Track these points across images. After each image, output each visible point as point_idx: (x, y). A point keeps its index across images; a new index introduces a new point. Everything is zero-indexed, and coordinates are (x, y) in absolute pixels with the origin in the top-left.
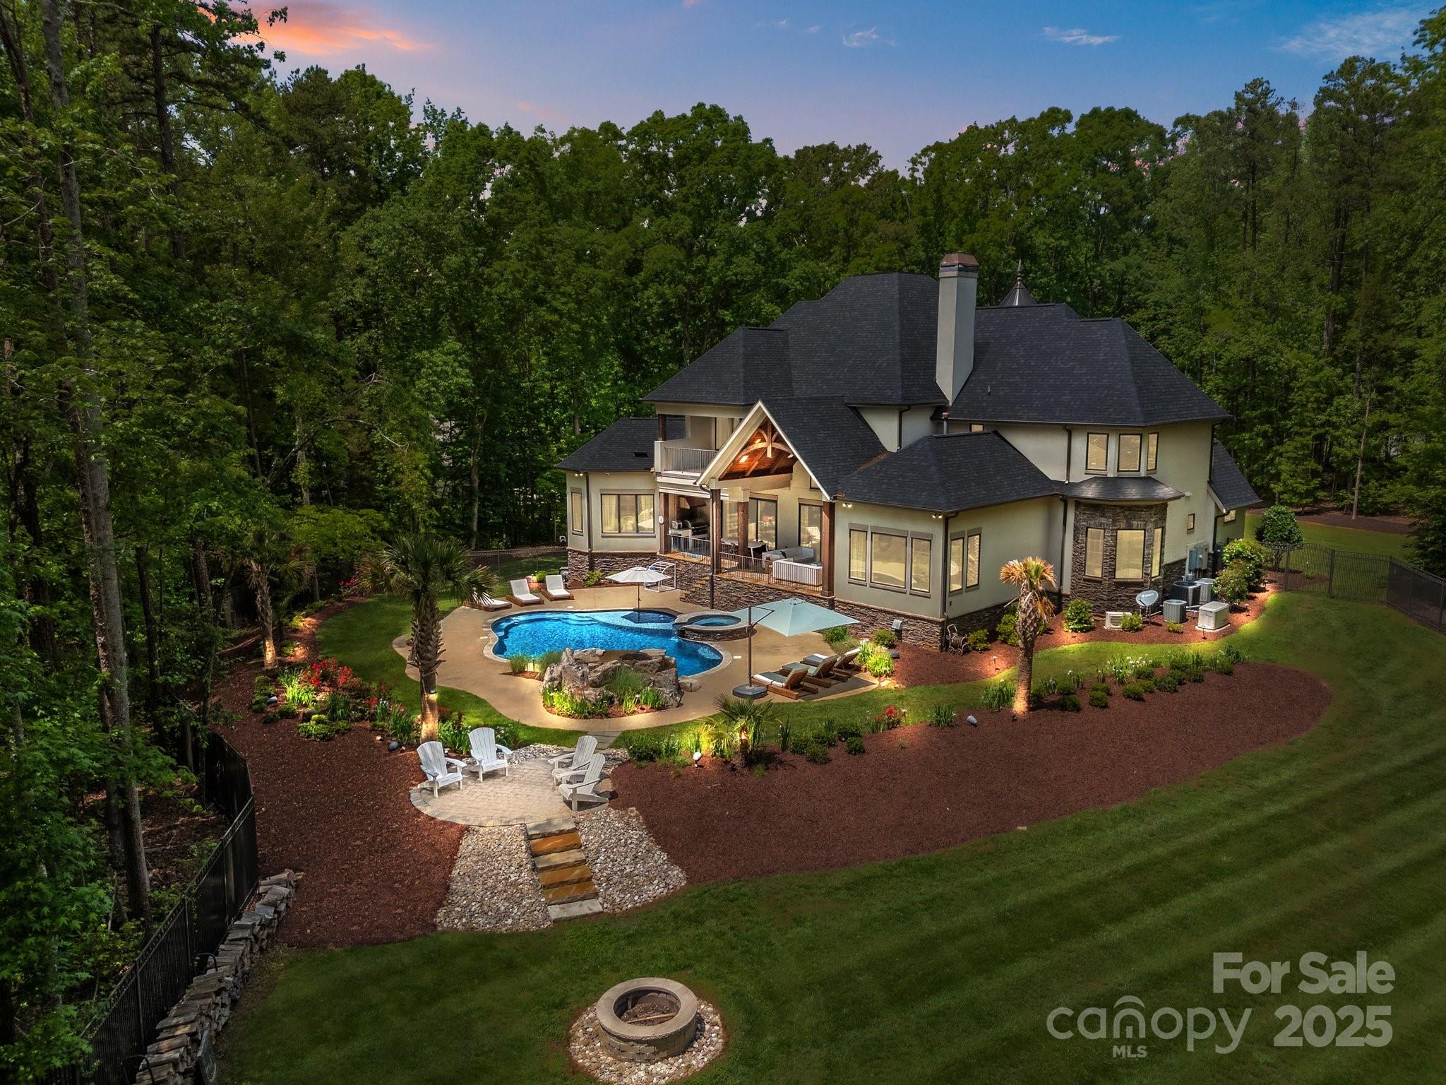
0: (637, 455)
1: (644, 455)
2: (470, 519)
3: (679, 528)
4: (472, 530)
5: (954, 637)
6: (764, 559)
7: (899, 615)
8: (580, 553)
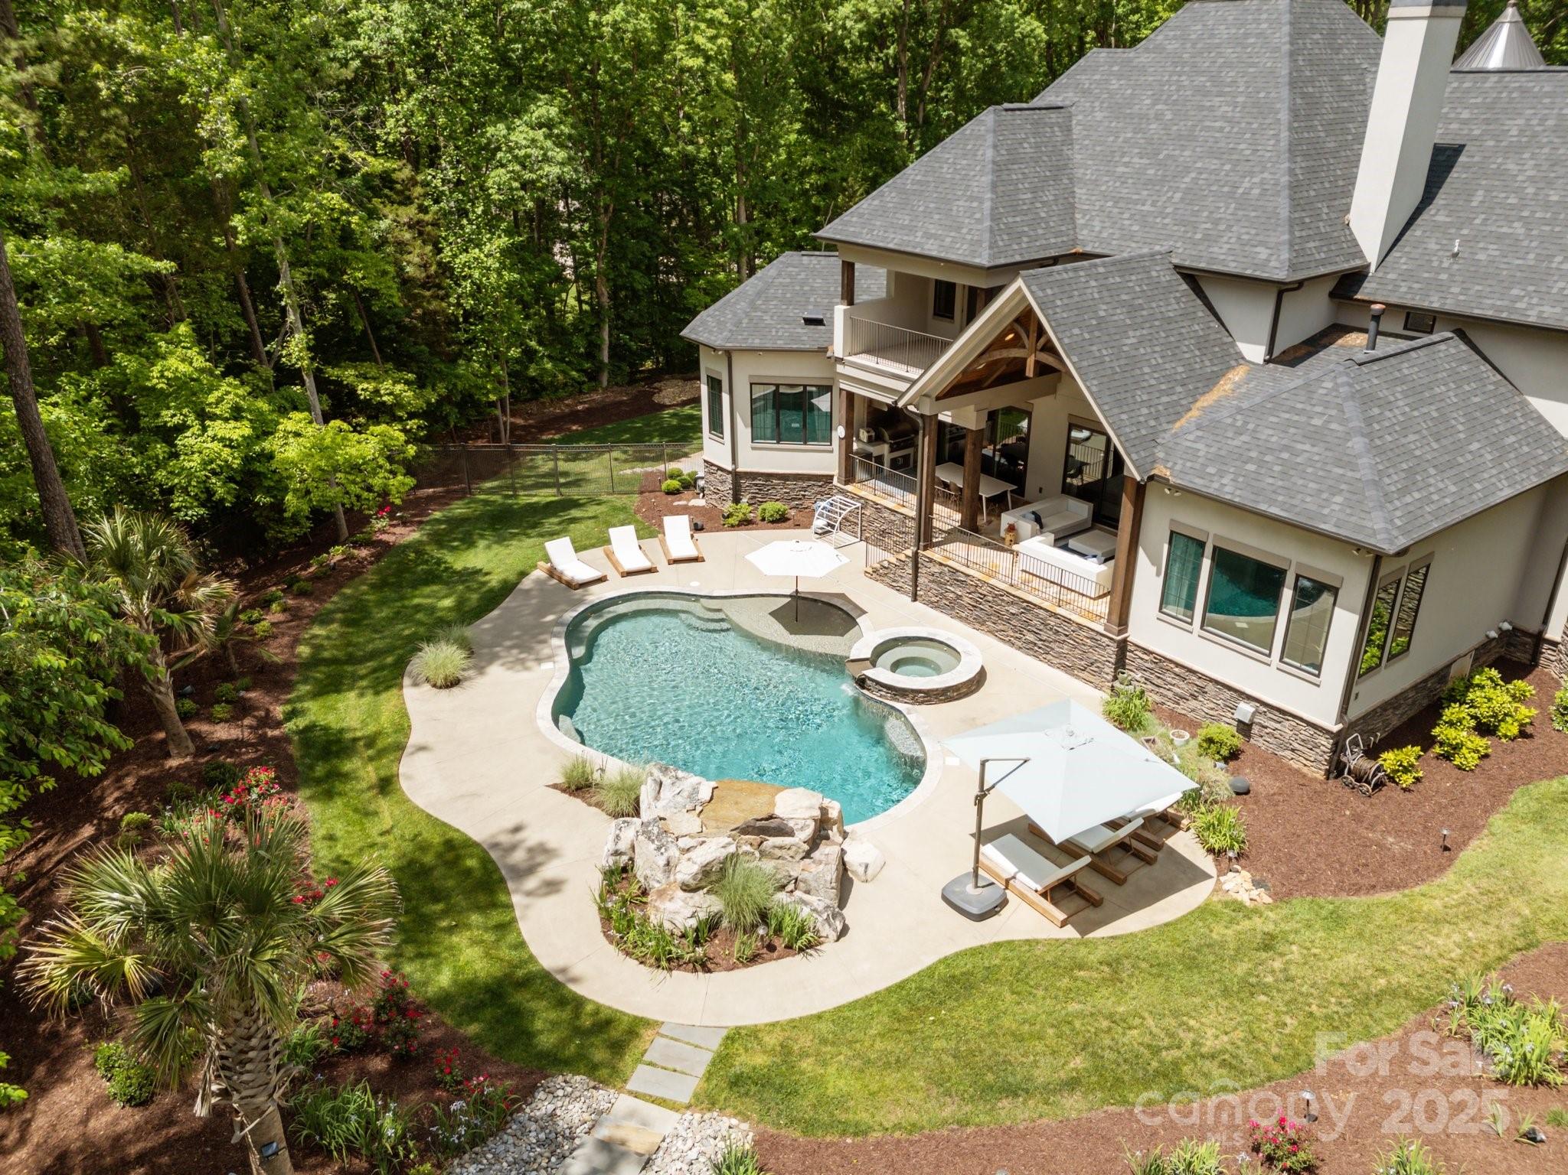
0: (809, 322)
1: (819, 322)
2: (599, 347)
3: (870, 440)
4: (602, 362)
5: (1355, 760)
6: (1004, 526)
7: (1250, 698)
8: (720, 469)
